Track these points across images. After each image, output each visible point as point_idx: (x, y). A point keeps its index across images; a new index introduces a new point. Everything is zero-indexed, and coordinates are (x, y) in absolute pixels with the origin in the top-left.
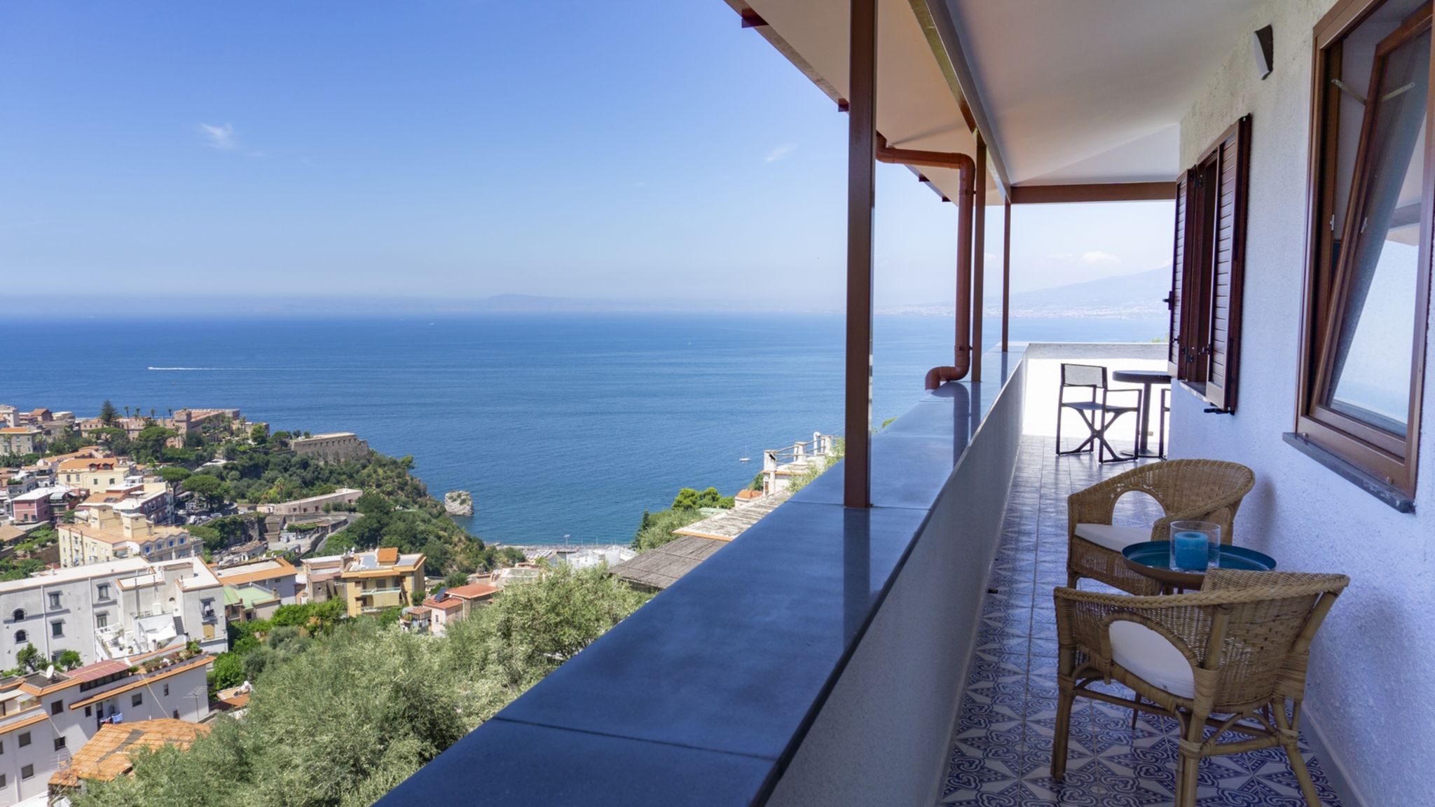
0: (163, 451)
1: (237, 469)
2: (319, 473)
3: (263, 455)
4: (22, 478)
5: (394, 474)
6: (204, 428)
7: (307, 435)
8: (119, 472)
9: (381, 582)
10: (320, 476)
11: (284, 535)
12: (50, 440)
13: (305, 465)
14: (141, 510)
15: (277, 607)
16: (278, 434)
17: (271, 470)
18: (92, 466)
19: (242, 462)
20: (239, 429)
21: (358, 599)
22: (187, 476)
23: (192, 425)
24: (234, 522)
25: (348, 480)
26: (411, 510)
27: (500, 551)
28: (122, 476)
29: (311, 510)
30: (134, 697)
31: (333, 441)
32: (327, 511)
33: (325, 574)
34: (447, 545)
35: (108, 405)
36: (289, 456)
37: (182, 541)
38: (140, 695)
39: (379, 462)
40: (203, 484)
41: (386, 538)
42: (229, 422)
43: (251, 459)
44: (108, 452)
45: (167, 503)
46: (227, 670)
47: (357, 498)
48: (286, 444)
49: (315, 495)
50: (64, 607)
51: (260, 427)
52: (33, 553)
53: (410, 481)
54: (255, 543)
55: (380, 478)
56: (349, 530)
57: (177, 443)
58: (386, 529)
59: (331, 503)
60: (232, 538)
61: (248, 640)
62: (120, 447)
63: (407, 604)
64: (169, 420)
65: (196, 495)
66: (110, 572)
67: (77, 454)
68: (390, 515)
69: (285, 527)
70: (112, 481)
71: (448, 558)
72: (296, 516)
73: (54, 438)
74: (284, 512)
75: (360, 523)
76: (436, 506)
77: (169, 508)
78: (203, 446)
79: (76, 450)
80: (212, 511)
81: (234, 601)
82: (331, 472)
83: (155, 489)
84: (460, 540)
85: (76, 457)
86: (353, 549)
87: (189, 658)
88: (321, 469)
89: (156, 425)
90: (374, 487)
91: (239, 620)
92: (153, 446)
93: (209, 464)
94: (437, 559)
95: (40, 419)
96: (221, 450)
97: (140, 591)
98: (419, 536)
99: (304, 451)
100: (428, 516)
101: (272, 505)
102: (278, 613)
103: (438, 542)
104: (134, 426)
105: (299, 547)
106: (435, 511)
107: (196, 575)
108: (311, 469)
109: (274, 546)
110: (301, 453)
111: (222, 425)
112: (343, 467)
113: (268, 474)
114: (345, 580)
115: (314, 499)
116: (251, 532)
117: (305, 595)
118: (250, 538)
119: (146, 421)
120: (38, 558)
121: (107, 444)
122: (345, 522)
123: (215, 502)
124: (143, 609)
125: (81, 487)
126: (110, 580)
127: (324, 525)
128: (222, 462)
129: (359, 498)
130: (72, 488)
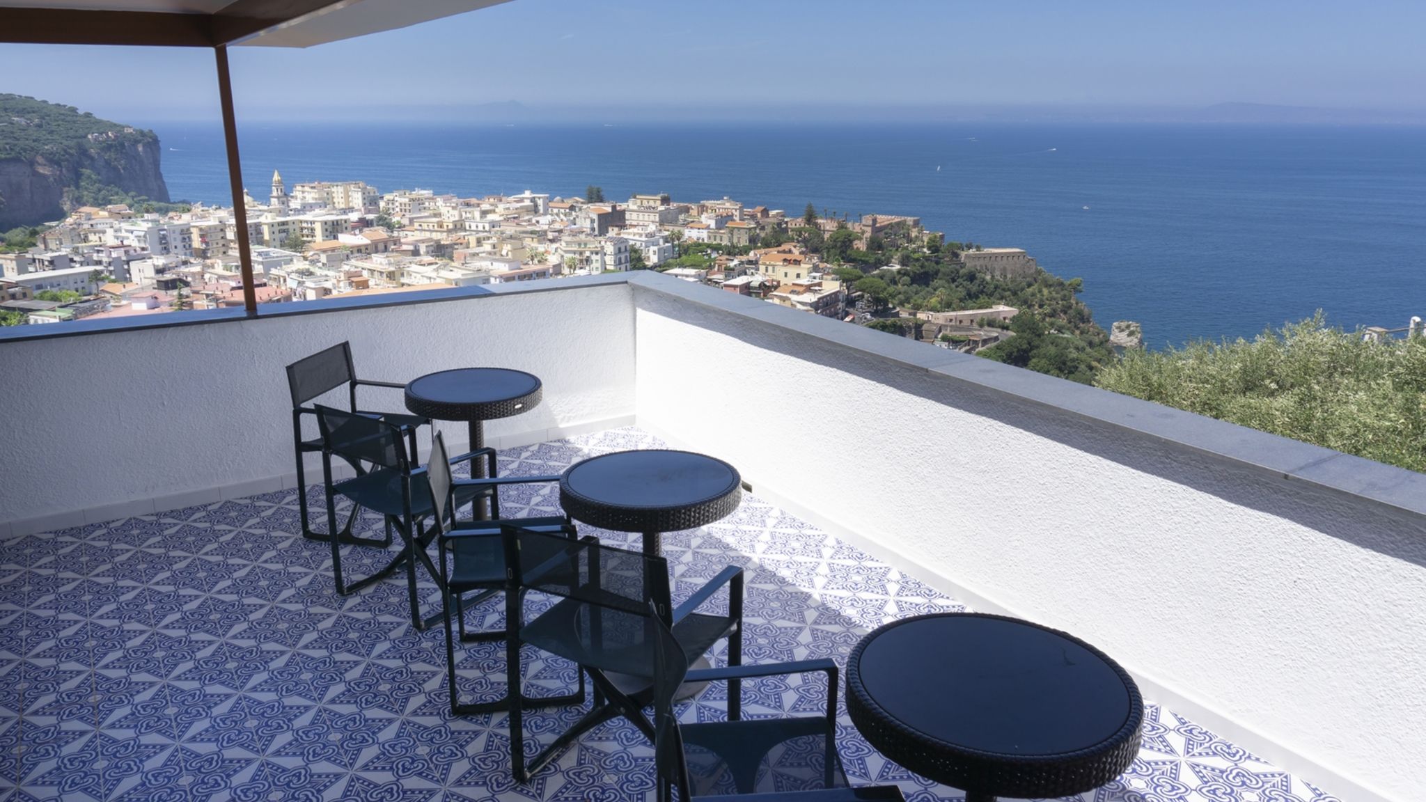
0: (849, 252)
1: (908, 275)
2: (984, 287)
3: (933, 264)
4: (735, 265)
5: (1059, 296)
6: (886, 233)
7: (978, 248)
8: (804, 268)
10: (985, 290)
11: (937, 344)
12: (763, 235)
13: (971, 277)
14: (816, 306)
16: (951, 245)
17: (940, 279)
18: (785, 260)
19: (914, 269)
20: (916, 237)
22: (861, 277)
23: (876, 230)
25: (1012, 297)
26: (1066, 336)
28: (806, 272)
29: (966, 323)
31: (1002, 255)
32: (981, 325)
35: (810, 206)
36: (958, 267)
39: (1046, 281)
40: (871, 287)
41: (1034, 360)
42: (909, 230)
43: (922, 267)
44: (804, 249)
45: (839, 301)
47: (1012, 316)
48: (956, 255)
49: (972, 308)
51: (936, 237)
53: (1074, 305)
55: (1045, 298)
56: (998, 348)
57: (861, 245)
58: (1035, 351)
59: (986, 318)
62: (814, 246)
64: (857, 224)
65: (866, 296)
67: (780, 249)
68: (1042, 337)
69: (939, 336)
70: (798, 276)
72: (951, 326)
73: (767, 234)
74: (941, 322)
75: (1010, 342)
76: (1099, 334)
77: (841, 305)
78: (883, 250)
79: (779, 245)
80: (876, 312)
82: (996, 287)
83: (831, 286)
85: (779, 252)
88: (987, 283)
89: (846, 228)
90: (1036, 307)
92: (842, 246)
93: (885, 267)
95: (759, 215)
96: (897, 256)
98: (1069, 363)
99: (973, 263)
100: (1084, 344)
101: (932, 313)
104: (829, 226)
106: (1096, 340)
108: (977, 282)
110: (970, 265)
111: (902, 232)
112: (1009, 283)
113: (936, 283)
115: (971, 312)
119: (839, 223)
121: (805, 241)
122: (996, 339)
123: (880, 304)
125: (775, 278)
127: (975, 339)
128: (898, 267)
129: (1014, 317)
130: (767, 278)
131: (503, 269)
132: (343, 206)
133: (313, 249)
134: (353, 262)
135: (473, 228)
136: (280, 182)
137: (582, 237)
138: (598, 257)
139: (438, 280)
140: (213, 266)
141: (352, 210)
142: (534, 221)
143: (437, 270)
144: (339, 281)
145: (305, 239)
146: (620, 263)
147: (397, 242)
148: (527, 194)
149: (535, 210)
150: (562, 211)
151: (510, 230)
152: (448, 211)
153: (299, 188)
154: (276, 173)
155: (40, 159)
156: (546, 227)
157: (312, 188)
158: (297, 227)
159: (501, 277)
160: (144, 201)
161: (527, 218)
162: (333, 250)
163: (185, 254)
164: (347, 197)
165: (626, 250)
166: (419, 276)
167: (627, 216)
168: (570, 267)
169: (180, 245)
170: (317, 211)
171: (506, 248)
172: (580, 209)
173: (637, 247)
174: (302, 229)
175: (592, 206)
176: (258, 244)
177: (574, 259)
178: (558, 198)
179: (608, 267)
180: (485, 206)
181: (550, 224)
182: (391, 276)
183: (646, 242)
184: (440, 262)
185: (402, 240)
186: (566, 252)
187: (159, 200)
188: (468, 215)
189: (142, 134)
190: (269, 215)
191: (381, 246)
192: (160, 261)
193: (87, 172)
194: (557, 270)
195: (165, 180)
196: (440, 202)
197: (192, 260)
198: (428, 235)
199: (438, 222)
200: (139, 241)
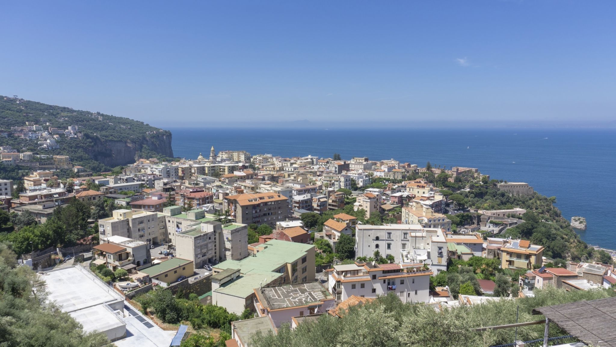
0: (446, 183)
1: (473, 194)
3: (485, 189)
4: (396, 188)
5: (545, 204)
6: (463, 175)
7: (506, 182)
8: (427, 189)
9: (519, 256)
10: (509, 201)
11: (488, 225)
12: (408, 175)
13: (503, 195)
14: (432, 206)
15: (471, 256)
16: (493, 181)
17: (488, 195)
18: (418, 186)
19: (476, 191)
20: (477, 177)
21: (507, 261)
22: (452, 194)
23: (458, 174)
24: (467, 216)
25: (522, 204)
26: (549, 223)
27: (596, 251)
28: (427, 191)
29: (501, 216)
30: (401, 281)
31: (517, 186)
32: (509, 217)
33: (495, 246)
34: (566, 243)
35: (429, 163)
36: (496, 190)
37: (443, 220)
38: (403, 280)
39: (538, 198)
40: (457, 198)
41: (535, 234)
42: (473, 174)
43: (480, 190)
44: (426, 181)
45: (443, 204)
46: (440, 279)
47: (523, 213)
48: (496, 185)
49: (504, 209)
50: (392, 239)
51: (486, 177)
52: (394, 215)
53: (553, 209)
54: (475, 226)
55: (538, 205)
56: (517, 227)
57: (451, 180)
58: (535, 230)
59: (511, 214)
60: (466, 222)
61: (455, 268)
62: (430, 180)
63: (530, 269)
64: (450, 171)
65: (455, 202)
66: (408, 229)
67: (416, 181)
68: (538, 223)
69: (489, 221)
70: (424, 193)
71: (567, 249)
72: (494, 217)
73: (410, 174)
74: (489, 215)
75: (523, 225)
76: (565, 222)
77: (443, 206)
78: (461, 182)
79: (415, 179)
80: (459, 209)
81: (454, 250)
82: (515, 200)
83: (439, 198)
84: (574, 241)
85: (415, 182)
86: (511, 237)
87: (423, 270)
88: (510, 198)
89: (445, 173)
90: (534, 209)
91: (455, 258)
92: (443, 180)
93: (463, 190)
94: (560, 249)
95: (406, 166)
96: (468, 185)
97: (417, 238)
98: (552, 236)
99: (504, 189)
100: (558, 227)
101: (485, 211)
102: (471, 259)
103: (562, 240)
104: (437, 172)
105: (493, 231)
106: (564, 225)
107: (438, 236)
108: (506, 197)
109: (483, 228)
110: (502, 190)
111: (470, 174)
112: (521, 198)
113: (486, 197)
114: (503, 251)
115: (503, 211)
116: (474, 221)
117: (485, 253)
118: (473, 223)
119: (442, 170)
120: (396, 218)
121: (427, 178)
122: (516, 223)
123: (461, 206)
124: (417, 246)
125: (413, 193)
126: (408, 232)
127: (506, 223)
128: (468, 190)
129: (524, 213)
130: (410, 193)
131: (298, 187)
132: (237, 160)
133: (224, 177)
134: (238, 182)
135: (287, 170)
136: (213, 150)
137: (331, 174)
138: (338, 183)
139: (271, 191)
140: (185, 183)
141: (240, 162)
142: (312, 168)
143: (271, 187)
144: (232, 190)
145: (221, 173)
146: (347, 186)
147: (256, 175)
148: (310, 157)
149: (312, 163)
150: (324, 163)
151: (302, 171)
152: (278, 164)
153: (221, 153)
154: (212, 147)
155: (129, 141)
156: (316, 170)
157: (226, 153)
158: (218, 168)
159: (297, 190)
160: (164, 157)
161: (309, 166)
162: (231, 178)
163: (176, 178)
164: (239, 157)
165: (349, 180)
166: (263, 189)
167: (350, 166)
168: (326, 187)
169: (174, 174)
170: (227, 162)
171: (300, 179)
172: (331, 163)
173: (354, 179)
174: (220, 169)
175: (336, 162)
176: (203, 175)
177: (327, 183)
178: (322, 158)
179: (342, 187)
180: (292, 161)
181: (318, 169)
182: (253, 189)
183: (358, 177)
184: (272, 184)
185: (259, 174)
186: (324, 180)
187: (170, 157)
188: (285, 165)
189: (166, 132)
190: (208, 163)
191: (250, 177)
192: (166, 180)
193: (145, 146)
194: (320, 188)
195: (172, 149)
196: (274, 159)
197: (178, 181)
198: (269, 172)
199: (273, 167)
200: (159, 172)
